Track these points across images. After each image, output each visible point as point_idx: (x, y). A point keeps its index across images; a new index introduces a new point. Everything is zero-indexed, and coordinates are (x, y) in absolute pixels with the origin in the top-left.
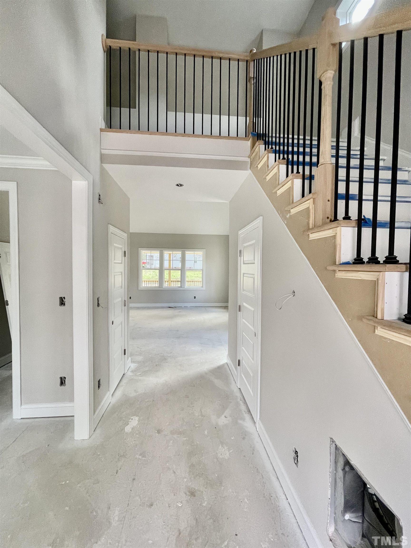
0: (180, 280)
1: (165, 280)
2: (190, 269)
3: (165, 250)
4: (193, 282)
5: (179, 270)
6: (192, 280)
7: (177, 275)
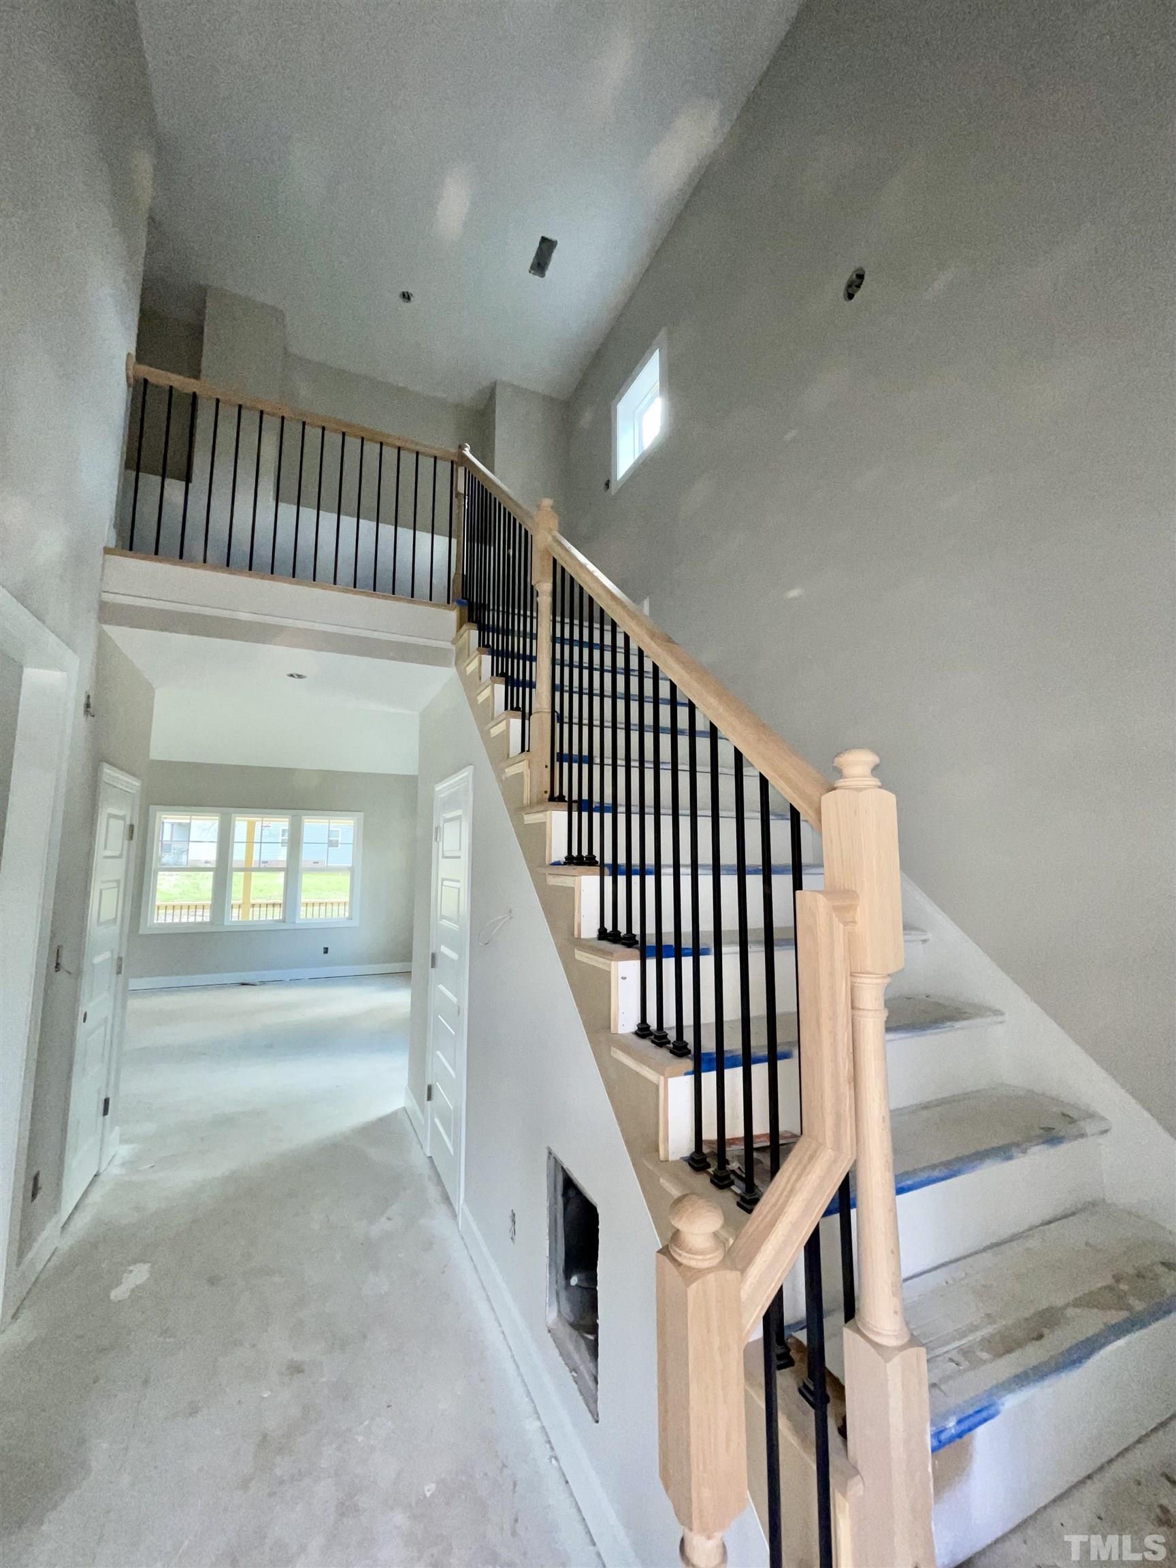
0: (281, 901)
1: (233, 902)
2: (317, 868)
3: (235, 813)
4: (323, 908)
5: (279, 870)
6: (321, 901)
7: (270, 886)
